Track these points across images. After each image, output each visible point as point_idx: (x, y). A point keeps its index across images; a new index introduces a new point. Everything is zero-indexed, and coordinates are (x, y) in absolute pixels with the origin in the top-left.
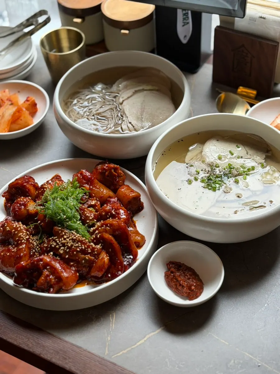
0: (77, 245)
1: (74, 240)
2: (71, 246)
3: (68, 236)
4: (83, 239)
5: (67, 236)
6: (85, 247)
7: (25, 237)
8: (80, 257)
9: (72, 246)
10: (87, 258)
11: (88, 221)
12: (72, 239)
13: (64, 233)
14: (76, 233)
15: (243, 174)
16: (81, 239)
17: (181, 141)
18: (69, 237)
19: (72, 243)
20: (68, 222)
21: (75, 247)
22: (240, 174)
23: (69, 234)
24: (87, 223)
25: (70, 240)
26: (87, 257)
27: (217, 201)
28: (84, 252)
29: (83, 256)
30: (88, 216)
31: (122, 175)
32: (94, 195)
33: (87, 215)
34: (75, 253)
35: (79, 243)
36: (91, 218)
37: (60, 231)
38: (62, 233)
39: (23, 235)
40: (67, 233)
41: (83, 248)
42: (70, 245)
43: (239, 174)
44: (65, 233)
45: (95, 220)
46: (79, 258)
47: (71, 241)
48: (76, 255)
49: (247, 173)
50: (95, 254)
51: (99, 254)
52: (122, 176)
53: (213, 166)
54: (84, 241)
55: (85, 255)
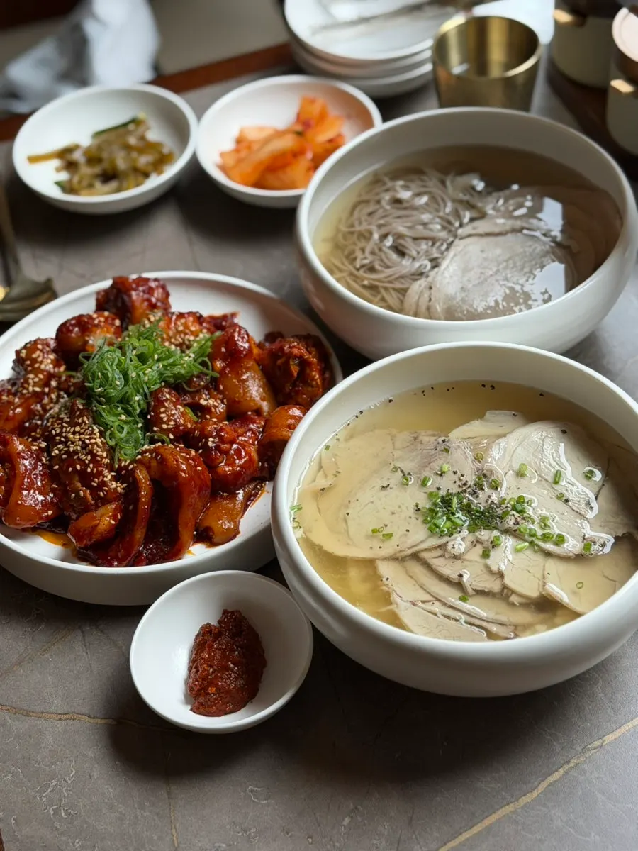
0: (83, 457)
1: (84, 446)
2: (74, 451)
3: (83, 431)
4: (100, 453)
5: (82, 429)
6: (92, 470)
7: (33, 386)
8: (74, 483)
9: (76, 452)
10: (82, 493)
11: (155, 429)
12: (83, 442)
13: (80, 421)
14: (98, 434)
15: (527, 537)
16: (95, 452)
17: (488, 387)
18: (83, 434)
19: (79, 448)
20: (100, 403)
21: (78, 457)
22: (518, 532)
23: (87, 427)
24: (153, 432)
25: (80, 439)
26: (84, 492)
27: (415, 556)
28: (85, 478)
29: (79, 484)
30: (162, 418)
31: (314, 383)
32: (221, 387)
33: (163, 415)
34: (71, 469)
35: (89, 457)
36: (165, 426)
37: (78, 413)
38: (78, 419)
39: (33, 379)
40: (86, 424)
41: (89, 470)
42: (71, 449)
43: (515, 531)
44: (83, 421)
45: (172, 436)
46: (71, 483)
47: (80, 443)
48: (70, 475)
49: (536, 541)
50: (100, 497)
51: (105, 501)
52: (312, 387)
53: (485, 479)
54: (99, 459)
55: (83, 486)
